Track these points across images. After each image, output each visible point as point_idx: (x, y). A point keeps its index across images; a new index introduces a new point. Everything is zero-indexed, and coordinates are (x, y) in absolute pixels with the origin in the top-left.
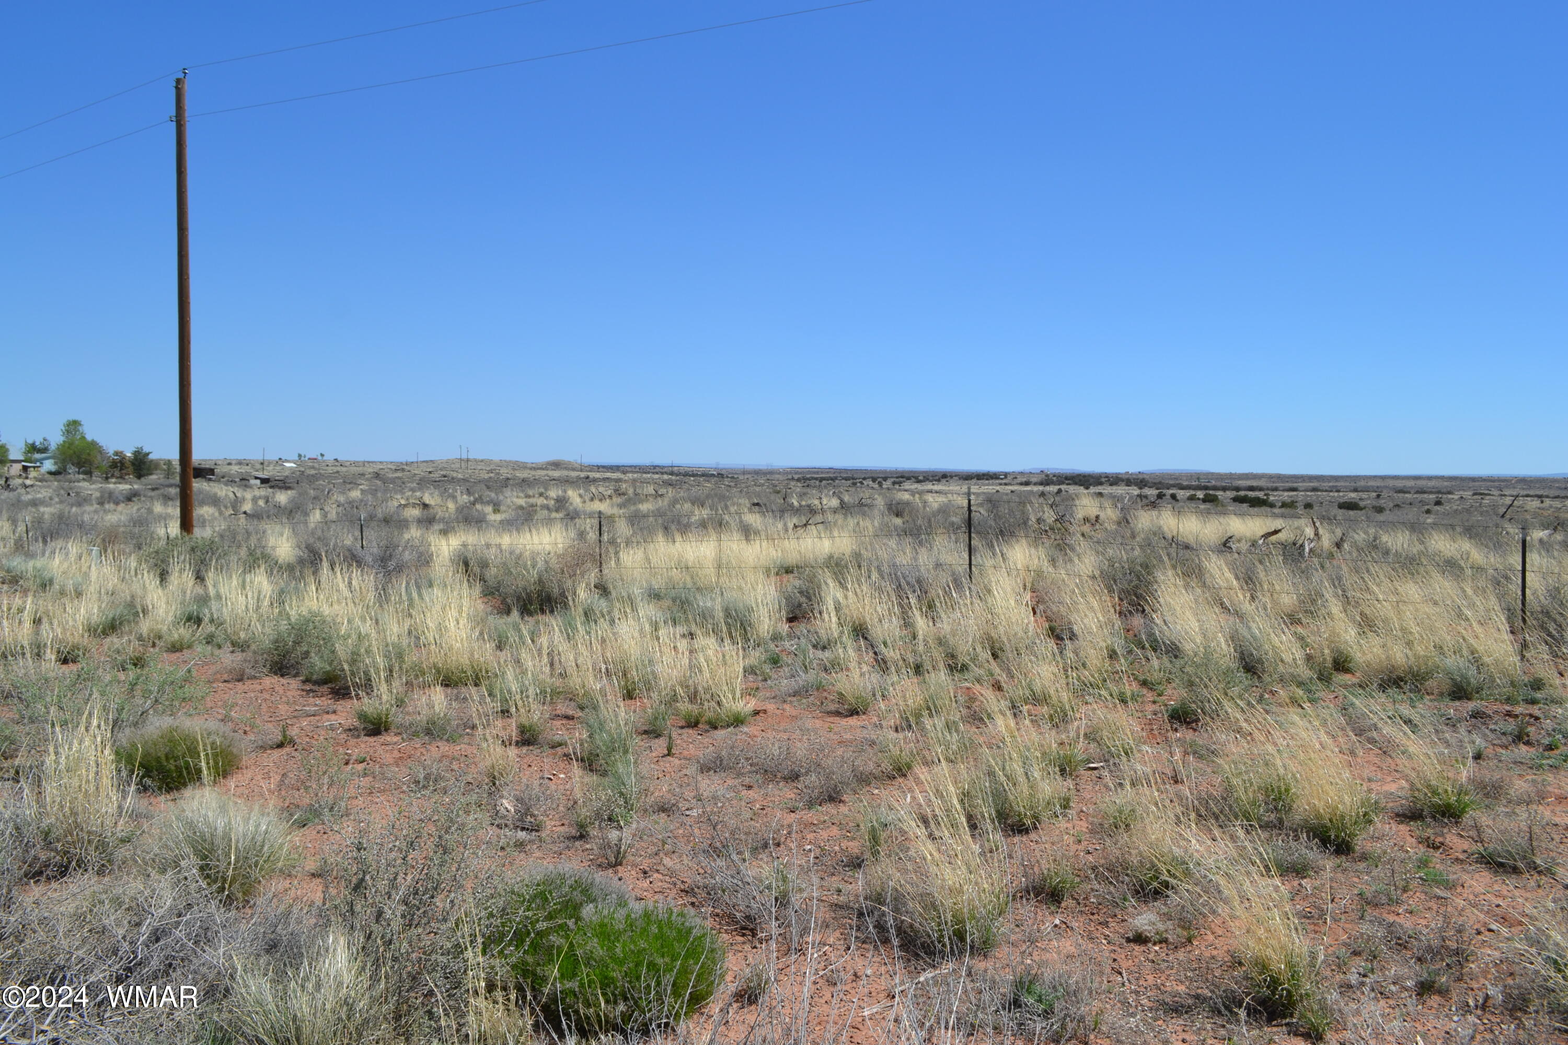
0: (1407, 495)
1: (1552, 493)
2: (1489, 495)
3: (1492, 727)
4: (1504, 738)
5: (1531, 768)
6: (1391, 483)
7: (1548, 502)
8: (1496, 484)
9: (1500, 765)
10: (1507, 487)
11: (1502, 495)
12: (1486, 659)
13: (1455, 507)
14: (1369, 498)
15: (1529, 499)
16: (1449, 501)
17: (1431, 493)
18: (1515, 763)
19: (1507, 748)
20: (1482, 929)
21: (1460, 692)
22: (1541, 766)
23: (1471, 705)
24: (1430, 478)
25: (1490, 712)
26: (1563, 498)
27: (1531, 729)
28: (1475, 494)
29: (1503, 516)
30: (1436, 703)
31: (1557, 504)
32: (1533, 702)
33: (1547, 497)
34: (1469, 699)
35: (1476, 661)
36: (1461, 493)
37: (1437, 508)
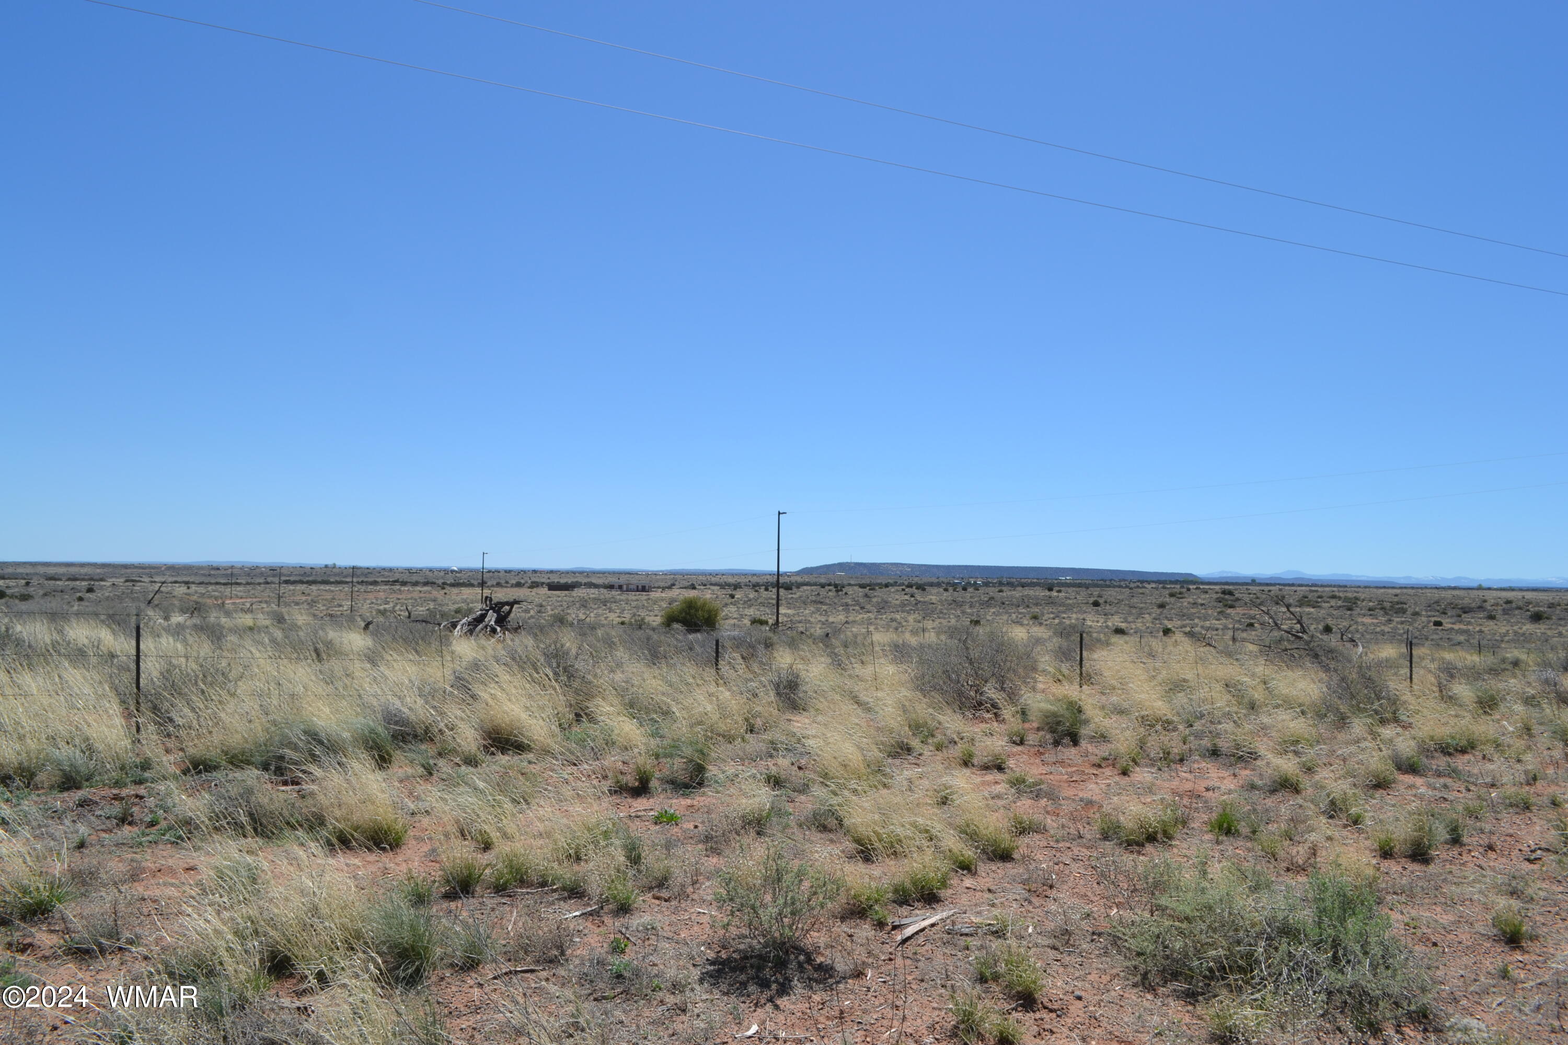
0: (58, 582)
1: (198, 579)
2: (140, 581)
3: (98, 813)
4: (108, 822)
5: (132, 847)
6: (42, 570)
7: (193, 588)
8: (147, 571)
9: (103, 850)
10: (157, 574)
11: (152, 582)
12: (100, 746)
13: (107, 594)
14: (17, 586)
15: (177, 585)
16: (101, 588)
17: (83, 580)
18: (117, 845)
19: (111, 831)
20: (59, 1024)
21: (69, 782)
22: (141, 844)
23: (78, 795)
24: (82, 565)
25: (97, 799)
26: (207, 584)
27: (135, 809)
28: (127, 581)
29: (149, 602)
30: (43, 798)
31: (202, 589)
32: (139, 782)
33: (193, 583)
34: (78, 788)
35: (90, 750)
36: (114, 580)
37: (88, 595)
